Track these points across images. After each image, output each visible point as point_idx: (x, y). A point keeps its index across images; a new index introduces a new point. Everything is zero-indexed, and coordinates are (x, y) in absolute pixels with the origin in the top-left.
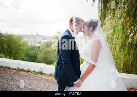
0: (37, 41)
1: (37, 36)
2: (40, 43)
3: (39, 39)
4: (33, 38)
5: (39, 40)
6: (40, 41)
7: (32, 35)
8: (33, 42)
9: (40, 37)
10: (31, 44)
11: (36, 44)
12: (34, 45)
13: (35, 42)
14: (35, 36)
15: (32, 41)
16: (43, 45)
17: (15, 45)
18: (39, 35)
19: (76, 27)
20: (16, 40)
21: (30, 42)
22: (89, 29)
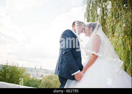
0: (40, 75)
1: (41, 69)
2: (42, 76)
3: (42, 72)
4: (36, 71)
5: (41, 74)
6: (43, 74)
7: (35, 69)
8: (35, 76)
9: (43, 71)
10: (33, 77)
11: (38, 77)
12: (36, 78)
13: (37, 75)
14: (39, 69)
15: (34, 74)
16: (44, 78)
17: (17, 76)
18: (43, 69)
19: (78, 27)
20: (19, 71)
21: (33, 75)
22: (89, 29)
